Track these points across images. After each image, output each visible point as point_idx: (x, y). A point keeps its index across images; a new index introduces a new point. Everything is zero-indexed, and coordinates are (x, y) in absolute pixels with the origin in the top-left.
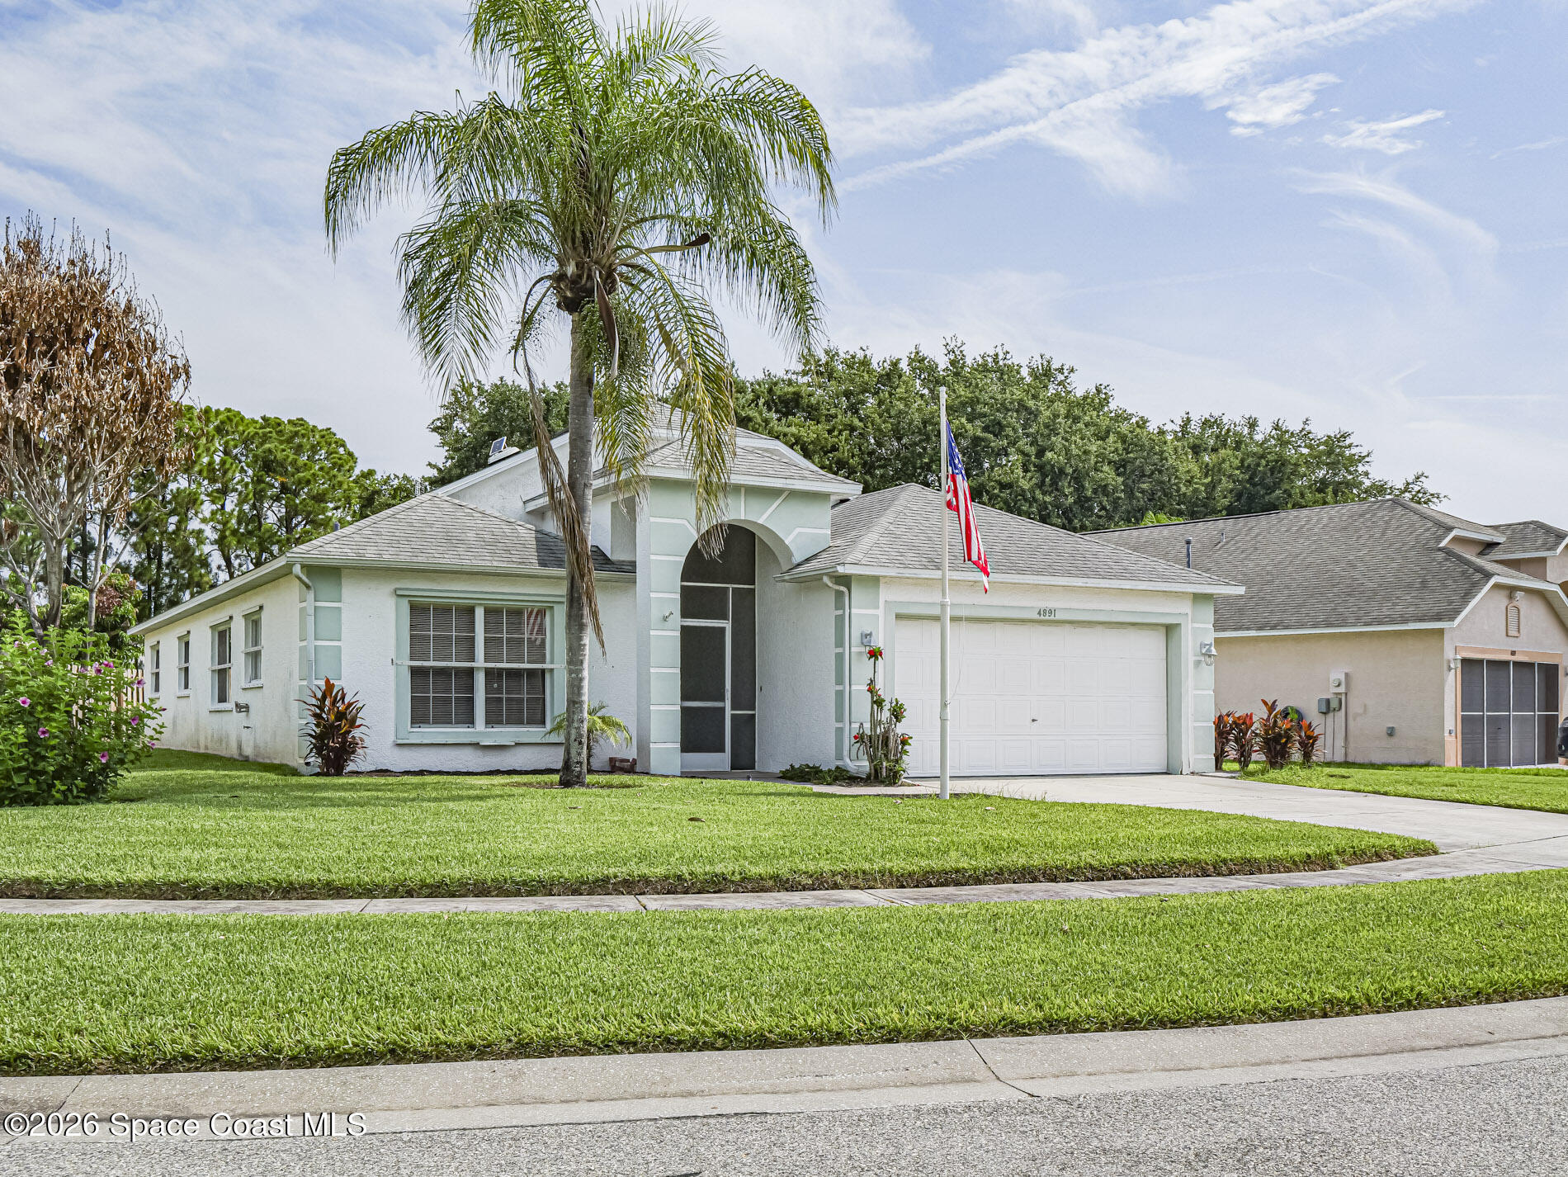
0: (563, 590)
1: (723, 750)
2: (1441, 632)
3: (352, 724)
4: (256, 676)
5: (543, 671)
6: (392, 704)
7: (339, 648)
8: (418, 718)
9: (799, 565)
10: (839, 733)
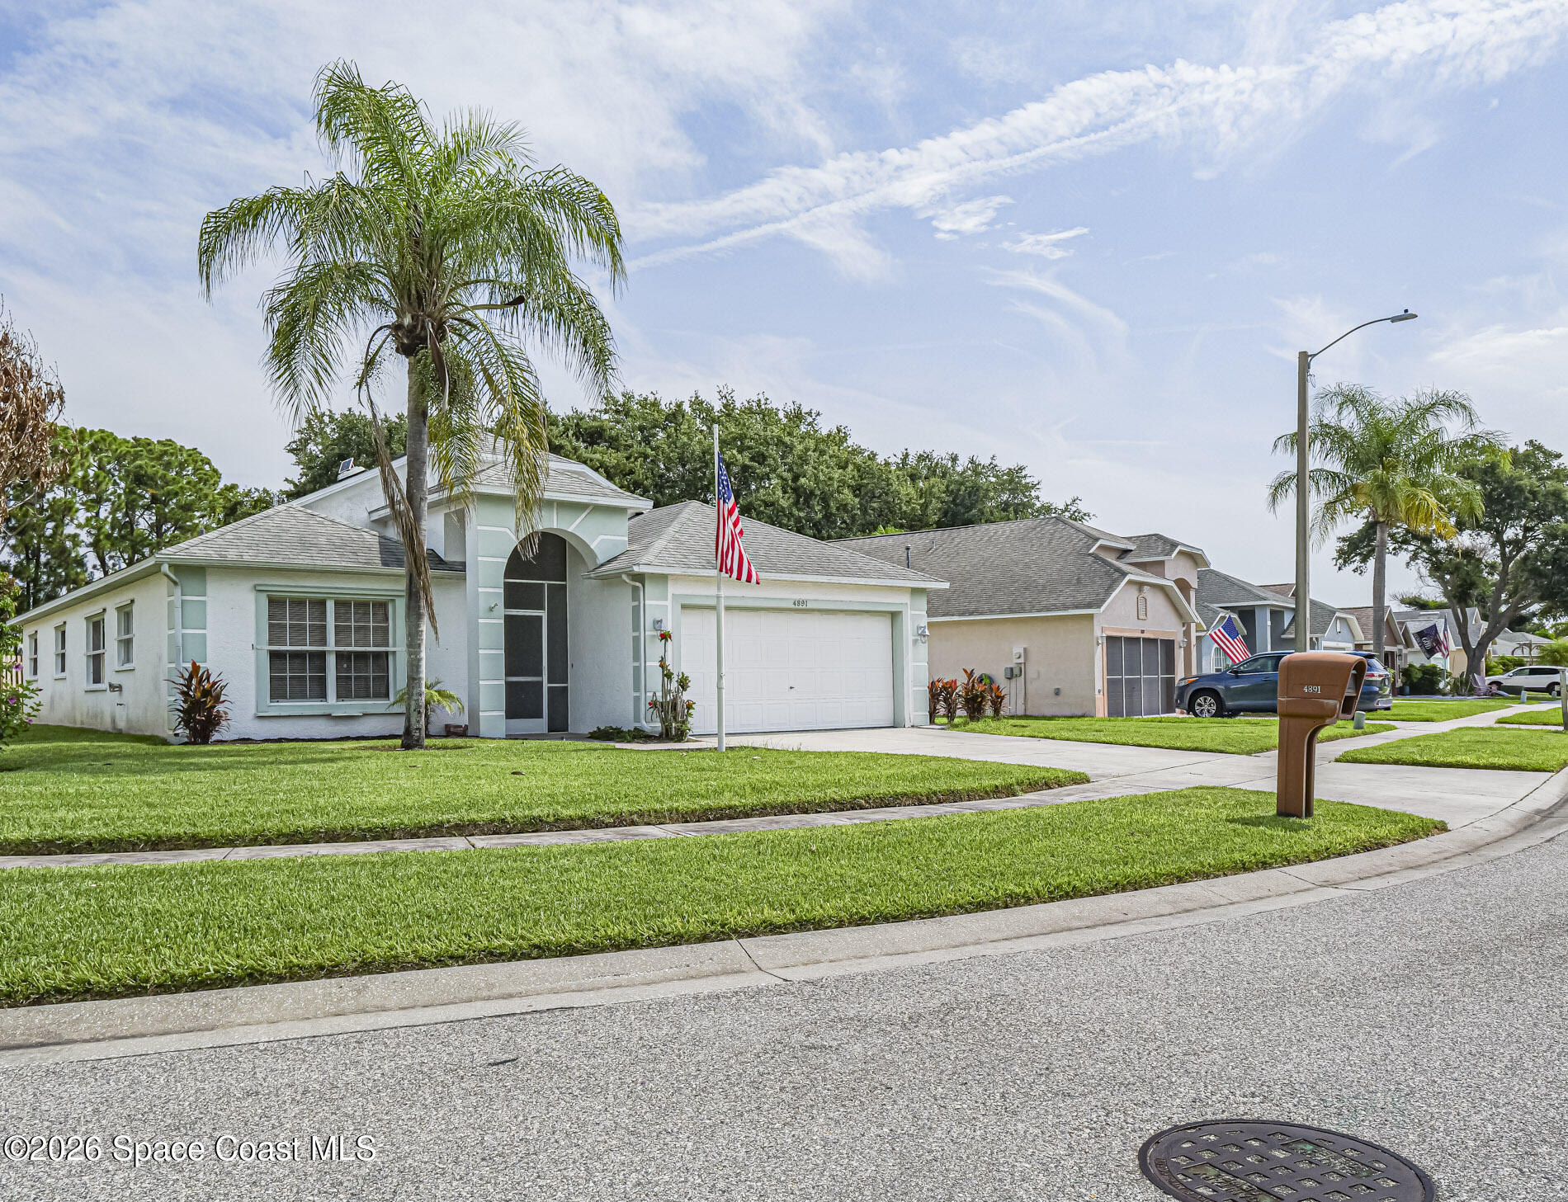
1: (541, 716)
2: (1091, 616)
3: (217, 700)
4: (128, 659)
5: (387, 653)
6: (252, 682)
7: (204, 636)
8: (277, 693)
9: (602, 565)
10: (637, 700)
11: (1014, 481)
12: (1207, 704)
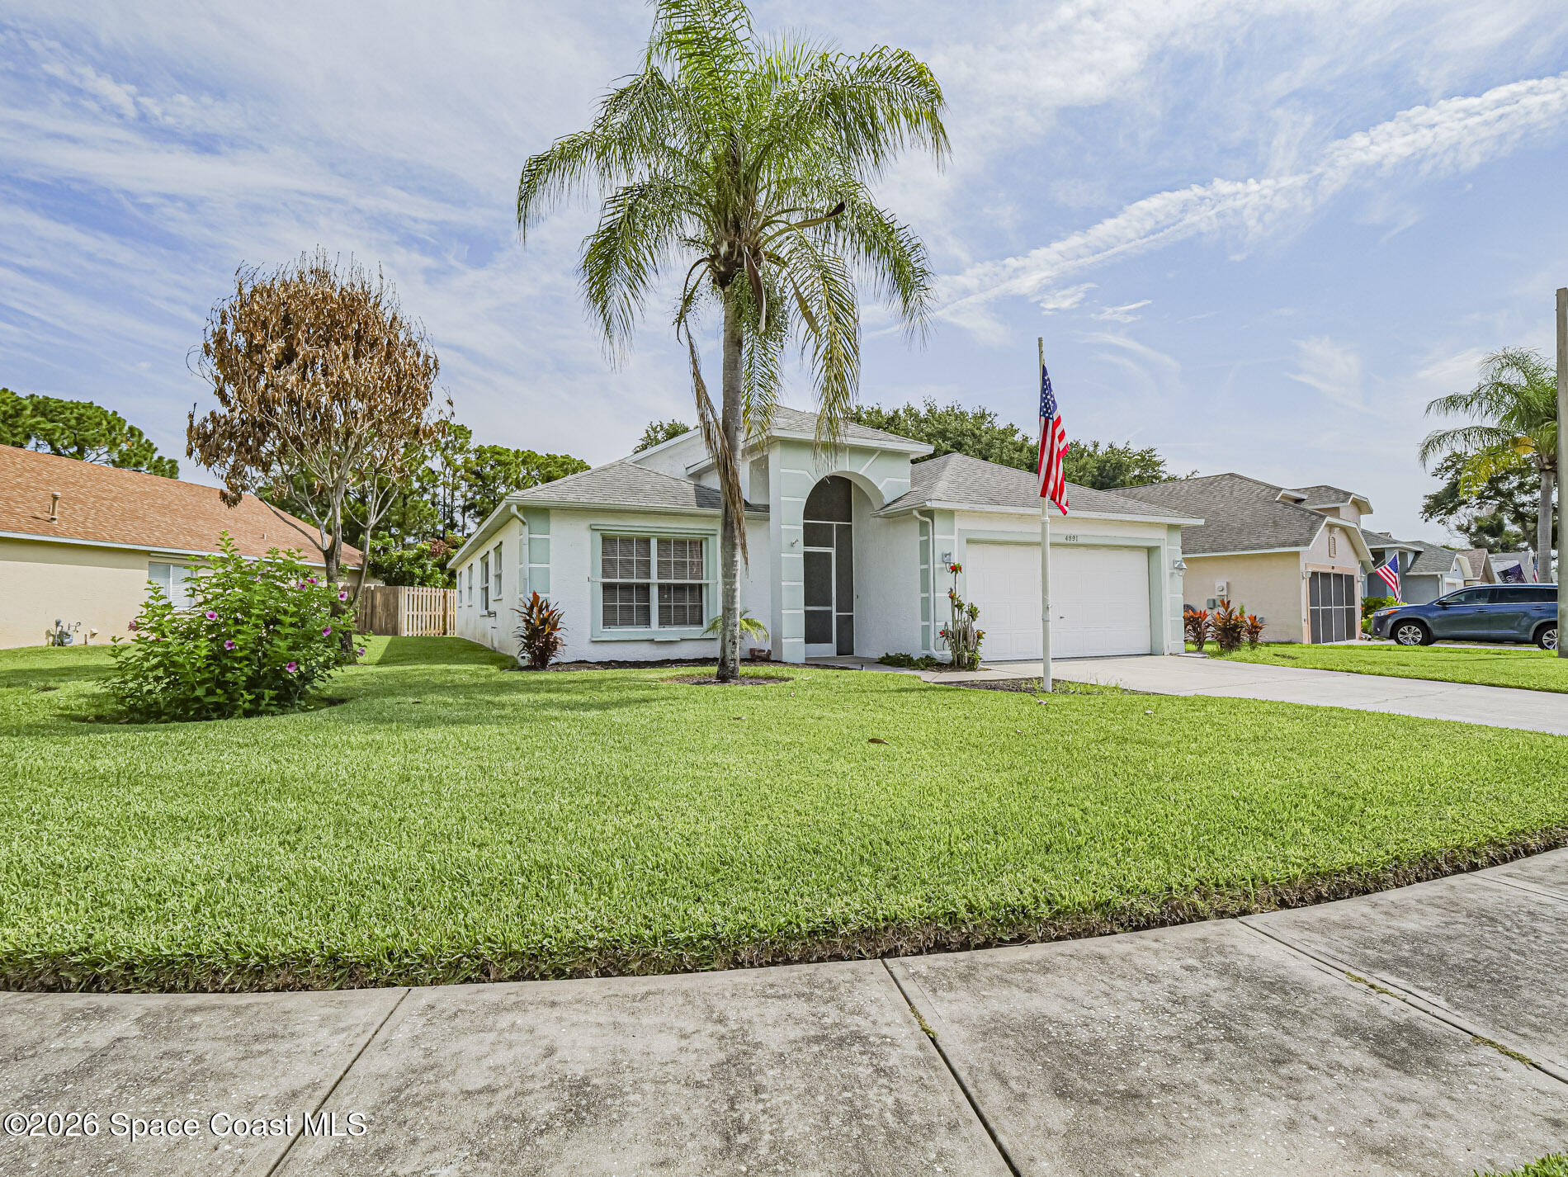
0: (718, 526)
1: (830, 641)
2: (1297, 554)
3: (554, 627)
4: (500, 593)
5: (701, 586)
6: (588, 612)
7: (548, 570)
8: (608, 622)
9: (888, 505)
10: (926, 629)
11: (1147, 462)
12: (1412, 633)
